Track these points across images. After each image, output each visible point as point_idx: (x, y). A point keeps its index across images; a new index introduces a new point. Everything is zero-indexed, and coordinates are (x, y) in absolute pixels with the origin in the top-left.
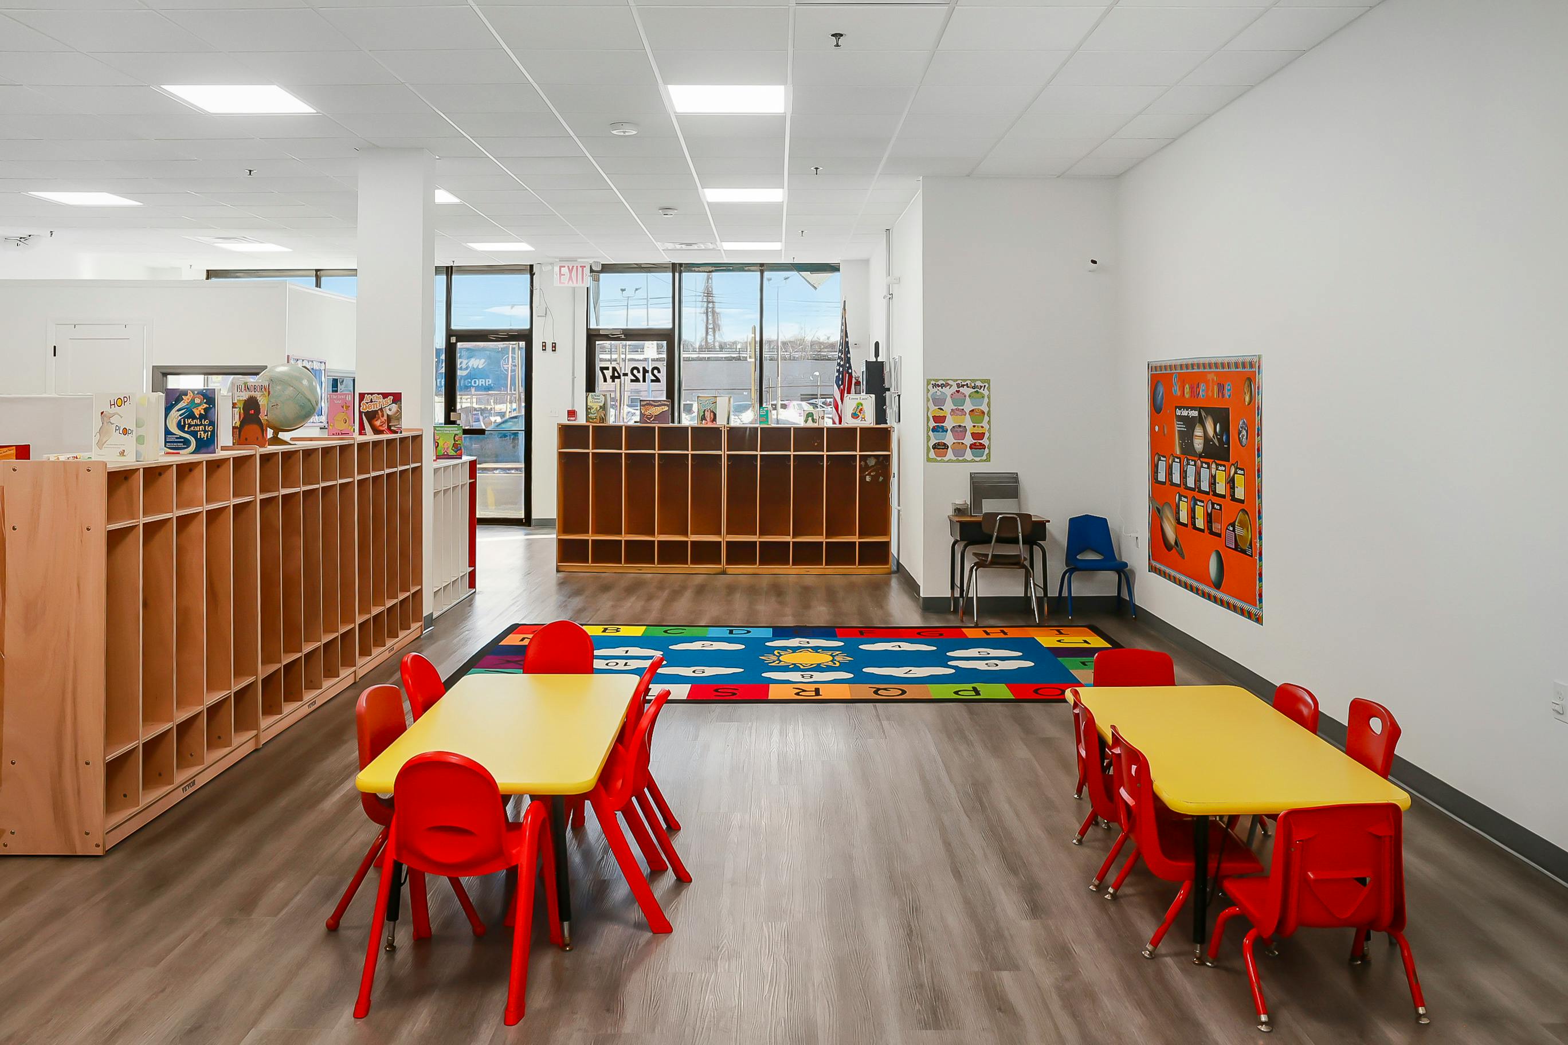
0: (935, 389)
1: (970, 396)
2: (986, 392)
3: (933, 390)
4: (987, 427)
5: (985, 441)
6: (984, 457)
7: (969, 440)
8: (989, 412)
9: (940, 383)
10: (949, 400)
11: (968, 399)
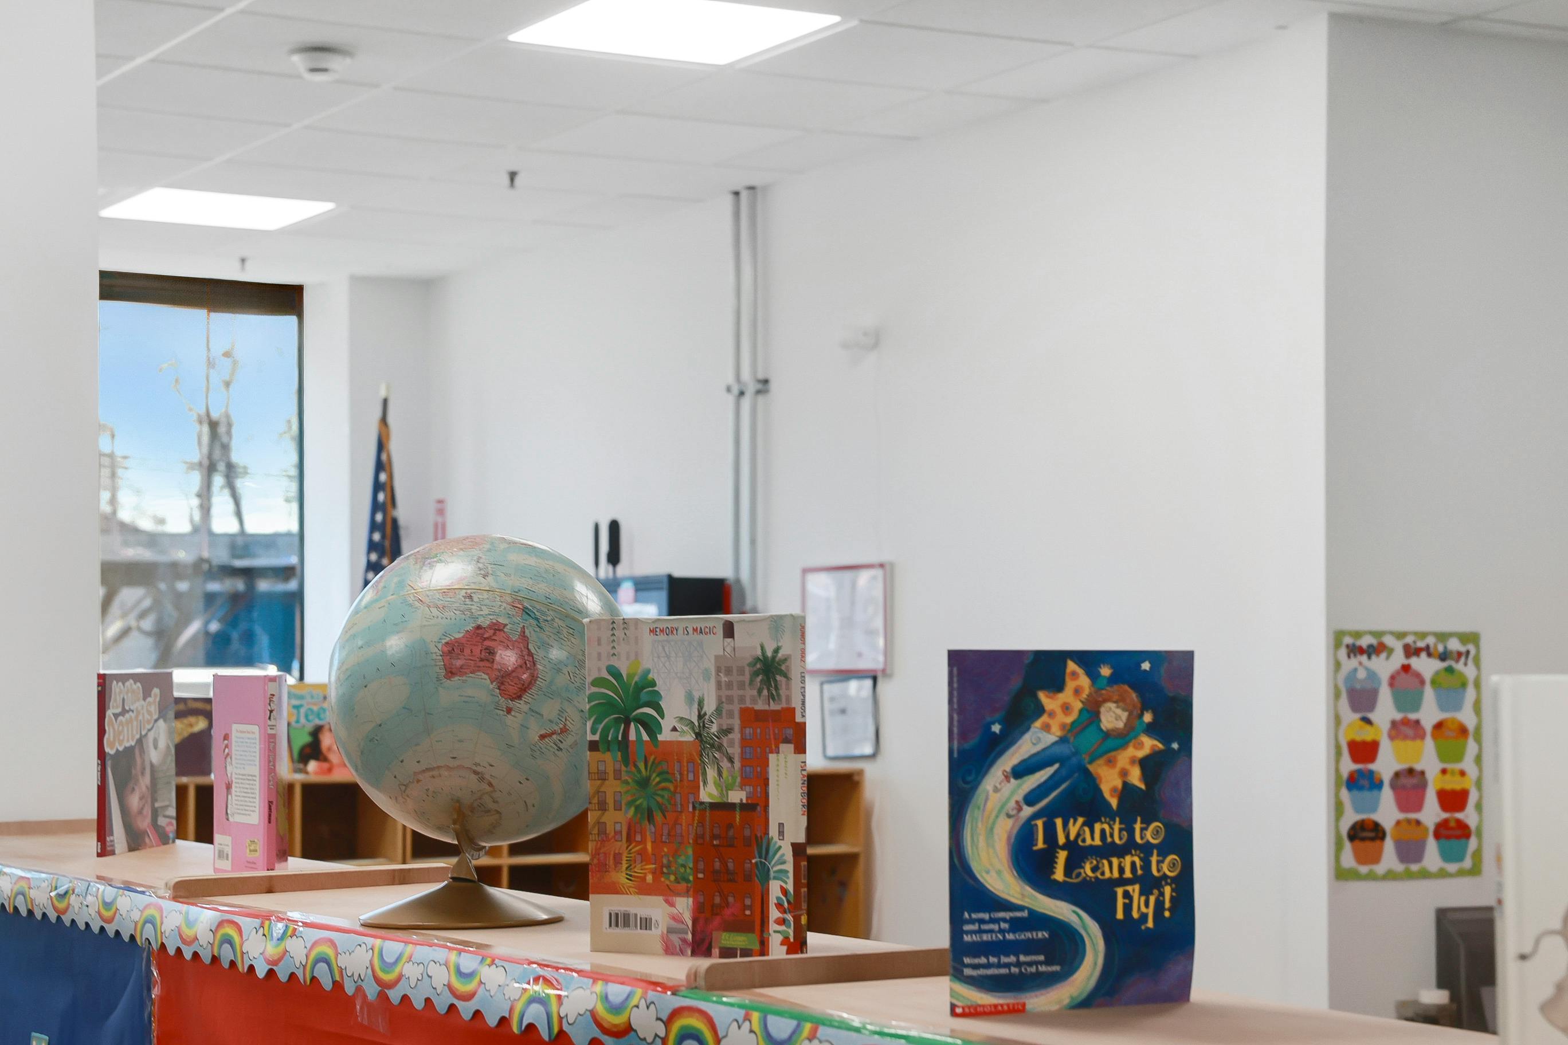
0: (1354, 662)
1: (1433, 682)
2: (1469, 671)
3: (1349, 664)
4: (1472, 771)
5: (1469, 816)
6: (1467, 863)
7: (1431, 813)
8: (1478, 729)
9: (1365, 642)
10: (1385, 698)
11: (1429, 693)
